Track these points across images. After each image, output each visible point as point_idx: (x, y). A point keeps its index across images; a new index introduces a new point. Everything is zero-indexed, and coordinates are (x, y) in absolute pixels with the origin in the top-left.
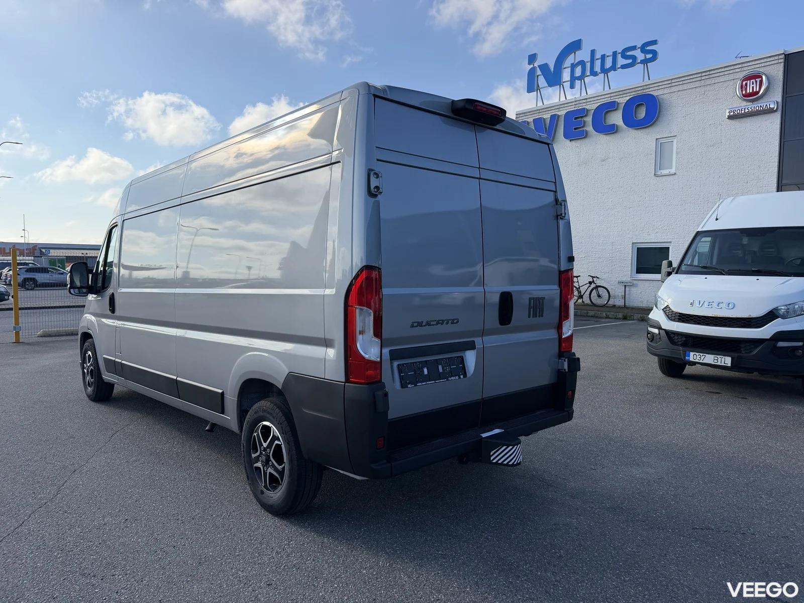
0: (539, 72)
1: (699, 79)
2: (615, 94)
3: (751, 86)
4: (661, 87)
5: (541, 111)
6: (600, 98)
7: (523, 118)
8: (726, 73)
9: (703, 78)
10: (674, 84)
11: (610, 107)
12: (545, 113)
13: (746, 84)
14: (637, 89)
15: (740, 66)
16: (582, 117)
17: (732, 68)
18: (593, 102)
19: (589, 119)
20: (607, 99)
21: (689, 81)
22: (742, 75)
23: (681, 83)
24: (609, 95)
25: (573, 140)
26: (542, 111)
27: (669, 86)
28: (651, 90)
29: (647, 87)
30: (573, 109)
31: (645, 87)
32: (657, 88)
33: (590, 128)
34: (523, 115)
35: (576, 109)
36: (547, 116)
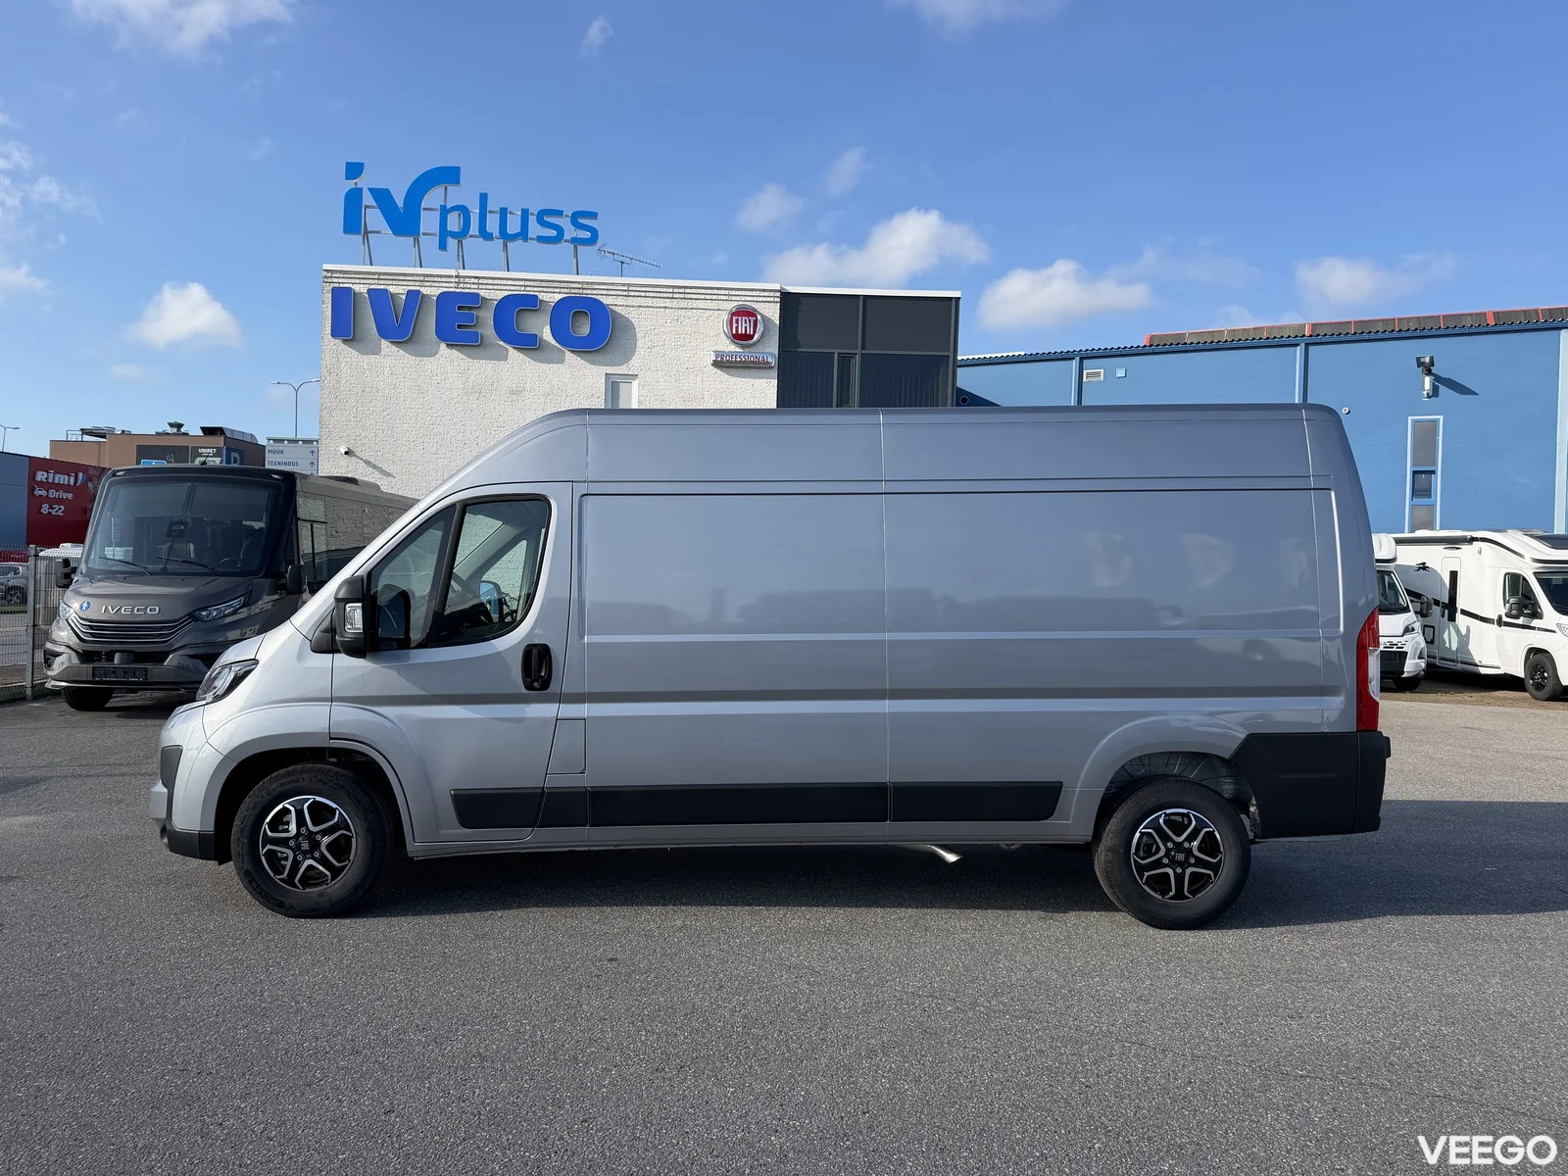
0: (368, 199)
1: (671, 295)
2: (532, 283)
3: (744, 325)
4: (611, 293)
5: (381, 277)
6: (505, 282)
7: (340, 280)
8: (708, 297)
9: (676, 296)
10: (632, 294)
11: (526, 303)
12: (391, 282)
13: (737, 322)
14: (572, 285)
15: (726, 292)
16: (470, 308)
17: (716, 292)
18: (490, 287)
19: (487, 316)
20: (518, 288)
21: (655, 295)
22: (731, 306)
23: (643, 294)
24: (522, 283)
25: (452, 345)
26: (385, 277)
27: (624, 293)
28: (595, 292)
29: (589, 287)
30: (452, 290)
31: (585, 286)
32: (605, 292)
33: (488, 330)
34: (341, 275)
35: (459, 290)
36: (399, 290)
